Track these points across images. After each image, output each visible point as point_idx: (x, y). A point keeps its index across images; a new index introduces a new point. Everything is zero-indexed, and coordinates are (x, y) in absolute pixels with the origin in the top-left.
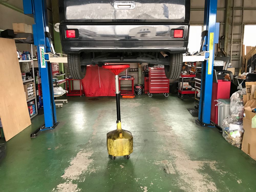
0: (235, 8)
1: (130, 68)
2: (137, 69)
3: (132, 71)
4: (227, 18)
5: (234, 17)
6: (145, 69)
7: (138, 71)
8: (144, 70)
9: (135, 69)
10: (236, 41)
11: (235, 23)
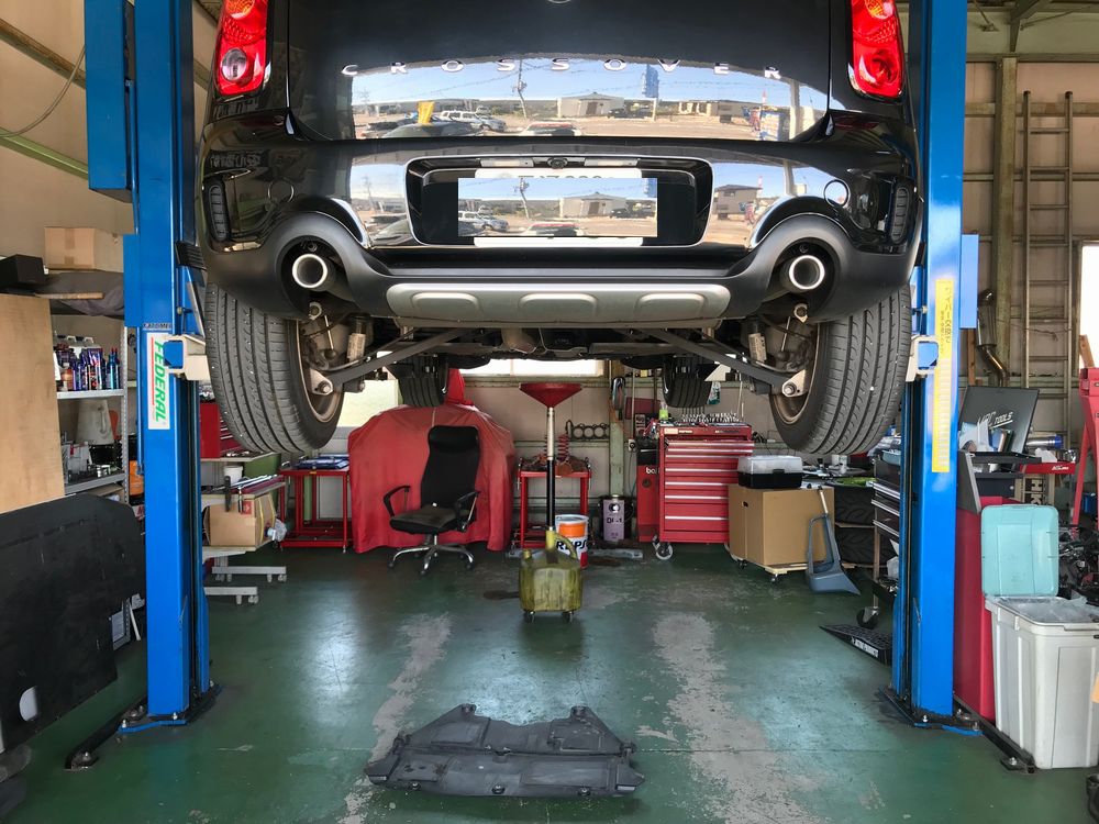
0: (1032, 172)
1: (572, 425)
2: (604, 428)
3: (584, 438)
4: (1003, 212)
5: (1032, 210)
6: (638, 430)
7: (606, 438)
8: (634, 437)
9: (594, 428)
10: (1047, 314)
11: (1039, 238)
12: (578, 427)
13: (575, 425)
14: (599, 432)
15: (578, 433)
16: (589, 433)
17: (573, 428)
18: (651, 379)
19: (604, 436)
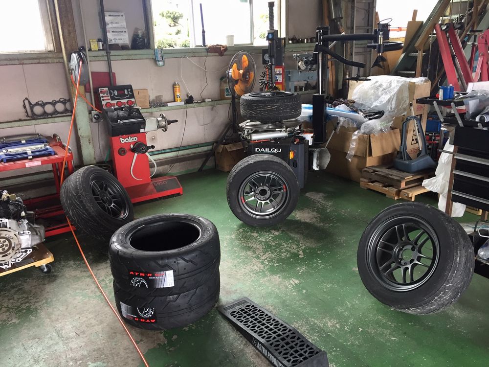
1: (29, 102)
2: (64, 102)
3: (45, 115)
6: (104, 103)
7: (69, 112)
9: (54, 104)
12: (37, 104)
13: (33, 102)
14: (60, 107)
15: (38, 110)
16: (49, 109)
17: (32, 106)
18: (104, 53)
19: (66, 111)
